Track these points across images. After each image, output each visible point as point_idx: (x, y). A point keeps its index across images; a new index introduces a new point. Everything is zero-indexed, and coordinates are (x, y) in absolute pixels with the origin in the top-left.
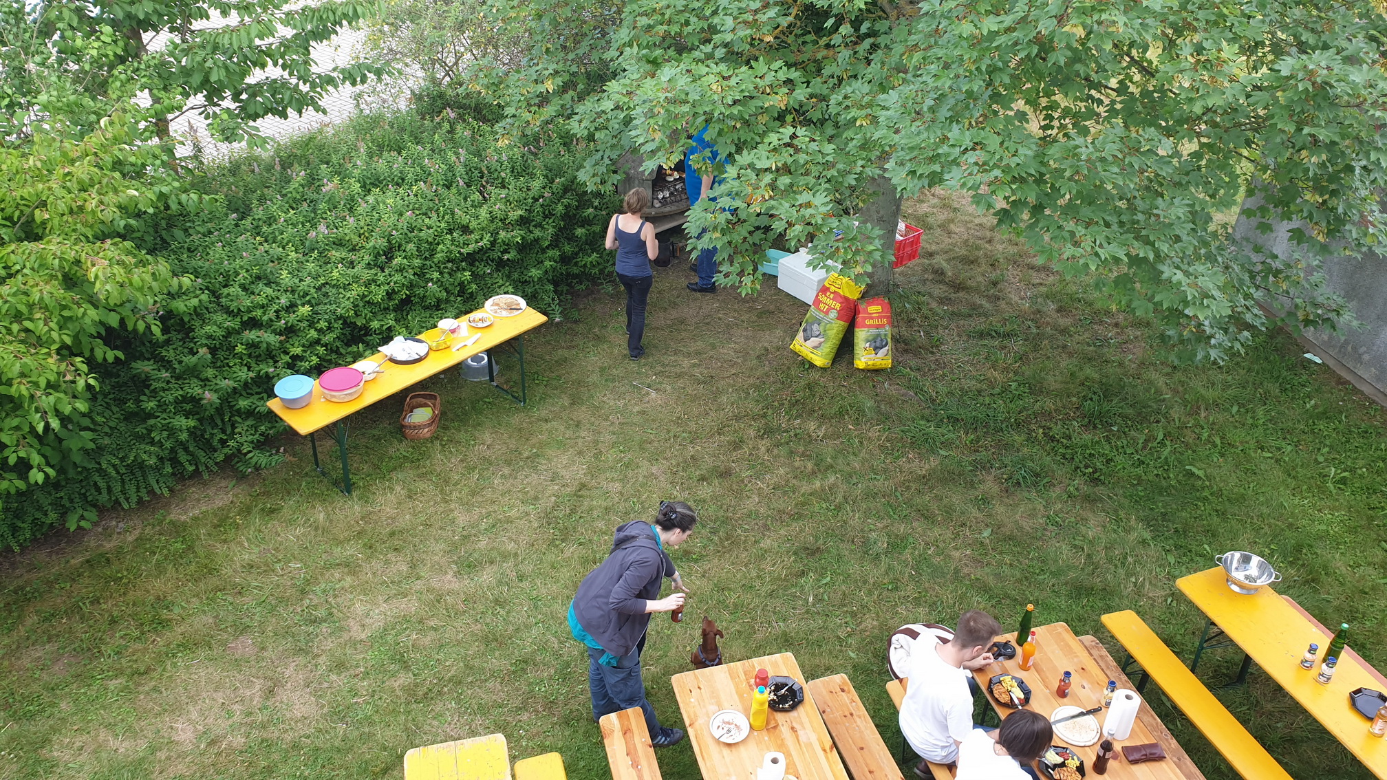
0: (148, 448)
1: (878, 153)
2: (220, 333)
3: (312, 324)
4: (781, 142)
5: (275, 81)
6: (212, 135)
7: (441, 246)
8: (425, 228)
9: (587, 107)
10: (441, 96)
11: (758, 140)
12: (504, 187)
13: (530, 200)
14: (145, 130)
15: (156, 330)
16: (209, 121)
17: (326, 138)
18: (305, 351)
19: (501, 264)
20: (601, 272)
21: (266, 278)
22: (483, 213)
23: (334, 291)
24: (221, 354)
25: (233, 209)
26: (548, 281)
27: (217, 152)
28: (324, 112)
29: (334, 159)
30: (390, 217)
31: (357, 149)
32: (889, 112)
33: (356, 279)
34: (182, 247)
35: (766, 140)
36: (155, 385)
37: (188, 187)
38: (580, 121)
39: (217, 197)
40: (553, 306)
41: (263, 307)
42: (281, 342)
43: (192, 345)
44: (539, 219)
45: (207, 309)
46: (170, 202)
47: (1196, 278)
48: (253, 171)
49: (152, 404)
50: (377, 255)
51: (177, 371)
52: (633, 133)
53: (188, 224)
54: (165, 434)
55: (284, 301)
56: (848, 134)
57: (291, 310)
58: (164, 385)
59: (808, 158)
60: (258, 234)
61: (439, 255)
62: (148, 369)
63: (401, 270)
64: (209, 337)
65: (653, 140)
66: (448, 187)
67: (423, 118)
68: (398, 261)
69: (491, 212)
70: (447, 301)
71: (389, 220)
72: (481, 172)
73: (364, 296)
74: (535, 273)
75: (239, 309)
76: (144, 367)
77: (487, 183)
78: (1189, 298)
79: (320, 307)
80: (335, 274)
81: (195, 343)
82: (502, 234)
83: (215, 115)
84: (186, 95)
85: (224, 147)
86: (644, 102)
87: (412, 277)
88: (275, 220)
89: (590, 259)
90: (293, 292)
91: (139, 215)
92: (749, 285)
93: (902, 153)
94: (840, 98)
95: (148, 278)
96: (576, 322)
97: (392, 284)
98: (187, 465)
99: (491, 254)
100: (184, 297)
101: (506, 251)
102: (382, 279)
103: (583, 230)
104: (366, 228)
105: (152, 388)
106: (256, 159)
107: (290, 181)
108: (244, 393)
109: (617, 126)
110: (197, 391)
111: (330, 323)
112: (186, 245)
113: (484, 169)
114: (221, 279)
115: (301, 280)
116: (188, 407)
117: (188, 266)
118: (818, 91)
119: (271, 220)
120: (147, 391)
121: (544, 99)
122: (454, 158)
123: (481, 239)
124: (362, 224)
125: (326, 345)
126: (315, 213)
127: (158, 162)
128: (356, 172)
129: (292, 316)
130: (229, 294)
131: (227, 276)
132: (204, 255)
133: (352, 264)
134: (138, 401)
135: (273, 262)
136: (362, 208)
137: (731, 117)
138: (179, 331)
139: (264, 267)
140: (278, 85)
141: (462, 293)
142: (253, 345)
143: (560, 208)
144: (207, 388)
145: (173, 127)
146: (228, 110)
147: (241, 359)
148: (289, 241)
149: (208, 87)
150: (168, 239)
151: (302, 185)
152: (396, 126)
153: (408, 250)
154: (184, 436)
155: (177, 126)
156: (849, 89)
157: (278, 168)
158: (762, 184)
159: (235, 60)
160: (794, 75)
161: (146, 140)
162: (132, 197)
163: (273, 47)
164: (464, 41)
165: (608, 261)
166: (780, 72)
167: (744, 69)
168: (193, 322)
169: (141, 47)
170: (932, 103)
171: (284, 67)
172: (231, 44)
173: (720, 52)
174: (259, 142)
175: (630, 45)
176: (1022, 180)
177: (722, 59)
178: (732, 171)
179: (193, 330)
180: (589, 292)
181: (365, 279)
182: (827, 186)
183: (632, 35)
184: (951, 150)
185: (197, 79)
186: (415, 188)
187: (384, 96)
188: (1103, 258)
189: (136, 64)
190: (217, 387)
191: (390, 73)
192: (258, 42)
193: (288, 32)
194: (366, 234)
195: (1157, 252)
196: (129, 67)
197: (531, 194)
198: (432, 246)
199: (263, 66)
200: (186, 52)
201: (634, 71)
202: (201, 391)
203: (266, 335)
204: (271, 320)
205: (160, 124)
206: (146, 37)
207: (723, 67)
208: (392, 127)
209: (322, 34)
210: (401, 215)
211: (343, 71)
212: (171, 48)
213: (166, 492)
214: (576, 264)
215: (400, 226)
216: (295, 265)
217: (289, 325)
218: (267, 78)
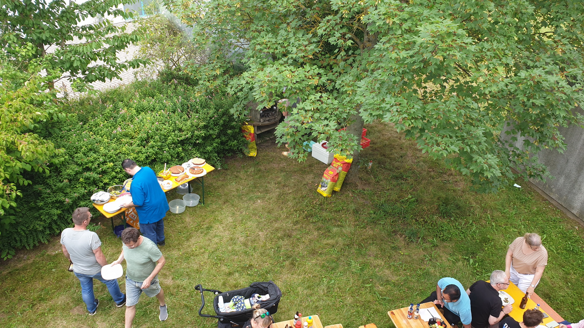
0: (39, 223)
1: (356, 105)
2: (73, 173)
3: (113, 170)
4: (316, 99)
5: (101, 66)
6: (73, 89)
7: (170, 137)
8: (163, 129)
9: (234, 82)
10: (171, 74)
11: (306, 97)
12: (197, 113)
13: (208, 118)
14: (43, 86)
15: (47, 172)
16: (72, 83)
17: (122, 90)
18: (110, 181)
19: (195, 145)
20: (238, 148)
21: (94, 150)
22: (189, 123)
23: (123, 156)
24: (73, 183)
25: (81, 120)
26: (215, 152)
27: (74, 96)
28: (121, 79)
29: (125, 99)
30: (148, 125)
31: (134, 95)
32: (361, 89)
33: (133, 151)
34: (58, 136)
35: (310, 98)
36: (44, 195)
37: (62, 110)
38: (231, 88)
39: (74, 115)
40: (217, 163)
41: (92, 162)
42: (100, 177)
43: (60, 178)
44: (212, 126)
45: (68, 163)
46: (53, 117)
47: (487, 160)
48: (90, 104)
49: (41, 204)
50: (142, 141)
51: (54, 189)
52: (254, 94)
53: (61, 126)
54: (47, 216)
55: (101, 159)
56: (344, 96)
57: (104, 164)
58: (48, 196)
59: (327, 106)
60: (91, 131)
61: (169, 141)
62: (41, 188)
63: (153, 147)
64: (69, 175)
65: (262, 97)
66: (174, 112)
67: (163, 83)
68: (152, 143)
69: (192, 123)
70: (172, 160)
72: (188, 106)
73: (136, 158)
74: (209, 148)
75: (82, 163)
76: (39, 187)
77: (190, 111)
78: (485, 168)
79: (117, 163)
80: (124, 149)
81: (62, 178)
82: (196, 133)
83: (74, 80)
84: (63, 72)
85: (78, 94)
86: (259, 81)
87: (157, 150)
88: (99, 125)
89: (234, 143)
90: (105, 156)
91: (40, 122)
92: (302, 157)
93: (366, 106)
94: (340, 82)
95: (44, 149)
96: (226, 169)
97: (148, 153)
98: (56, 230)
99: (191, 141)
100: (58, 157)
101: (197, 139)
102: (144, 151)
103: (231, 131)
104: (138, 129)
105: (42, 197)
106: (91, 99)
107: (105, 109)
108: (83, 199)
109: (247, 90)
110: (63, 198)
112: (60, 135)
113: (189, 105)
114: (74, 150)
115: (109, 151)
116: (58, 205)
117: (60, 144)
118: (331, 78)
119: (97, 125)
120: (40, 198)
121: (215, 77)
122: (176, 100)
123: (187, 134)
124: (136, 127)
125: (119, 178)
126: (116, 122)
127: (48, 100)
128: (134, 105)
129: (105, 166)
130: (77, 157)
131: (77, 148)
132: (67, 140)
133: (131, 144)
134: (35, 202)
135: (97, 143)
136: (136, 121)
137: (295, 88)
138: (55, 172)
139: (93, 145)
140: (102, 68)
141: (178, 157)
142: (87, 179)
143: (221, 122)
144: (67, 197)
145: (55, 84)
146: (80, 78)
147: (82, 184)
148: (105, 134)
149: (71, 68)
150: (52, 132)
151: (110, 110)
152: (152, 86)
153: (156, 138)
154: (55, 218)
155: (57, 85)
156: (344, 79)
157: (101, 103)
158: (308, 116)
159: (84, 57)
160: (321, 71)
161: (43, 90)
162: (38, 115)
163: (100, 52)
164: (182, 52)
165: (241, 144)
166: (316, 70)
167: (301, 68)
168: (61, 168)
169: (43, 51)
170: (379, 86)
171: (104, 61)
172: (83, 51)
173: (290, 61)
174: (93, 92)
175: (253, 57)
176: (416, 119)
177: (291, 64)
178: (295, 111)
179: (61, 172)
180: (232, 157)
181: (137, 151)
182: (335, 118)
183: (253, 53)
184: (387, 105)
185: (67, 65)
186: (159, 112)
187: (147, 73)
188: (449, 151)
189: (41, 59)
190: (71, 197)
191: (149, 63)
192: (95, 50)
193: (107, 46)
194: (138, 132)
195: (471, 149)
196: (38, 60)
197: (209, 116)
198: (166, 137)
199: (95, 60)
200: (63, 54)
201: (254, 67)
202: (64, 198)
203: (93, 174)
204: (95, 168)
205: (50, 83)
206: (45, 47)
207: (292, 67)
208: (150, 86)
209: (122, 46)
210: (153, 124)
211: (129, 62)
212: (57, 52)
213: (46, 242)
214: (227, 145)
215: (153, 128)
216: (107, 144)
217: (104, 170)
218: (97, 65)
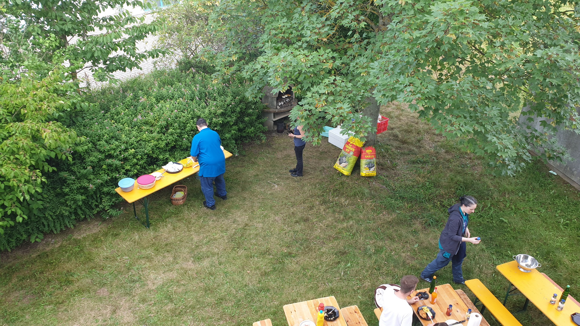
0: (65, 208)
1: (370, 87)
2: (96, 160)
3: (134, 157)
4: (330, 82)
5: (121, 56)
6: (95, 78)
7: (189, 124)
8: (182, 117)
9: (249, 67)
10: (189, 63)
11: (320, 81)
12: (215, 100)
13: (226, 106)
14: (67, 76)
15: (70, 159)
16: (94, 73)
17: (142, 80)
18: (132, 168)
20: (255, 135)
21: (116, 137)
22: (207, 111)
23: (144, 143)
24: (96, 169)
25: (102, 109)
26: (233, 139)
27: (96, 85)
28: (141, 69)
29: (145, 88)
30: (167, 112)
31: (154, 84)
32: (374, 70)
33: (153, 138)
34: (81, 124)
35: (324, 82)
36: (69, 182)
37: (84, 100)
38: (247, 72)
39: (96, 104)
40: (235, 149)
41: (114, 149)
42: (121, 164)
43: (84, 165)
44: (229, 113)
45: (91, 150)
46: (77, 106)
47: (502, 140)
48: (111, 93)
49: (67, 190)
50: (162, 128)
51: (78, 176)
52: (269, 79)
53: (84, 115)
54: (72, 202)
55: (123, 147)
56: (358, 79)
57: (126, 151)
58: (72, 182)
59: (341, 89)
60: (113, 119)
61: (188, 128)
62: (66, 175)
63: (172, 134)
64: (92, 162)
65: (277, 81)
66: (192, 100)
67: (182, 72)
68: (171, 130)
69: (210, 111)
71: (167, 114)
72: (206, 94)
73: (156, 145)
74: (228, 135)
75: (104, 151)
76: (64, 174)
77: (208, 98)
78: (499, 148)
79: (138, 150)
80: (144, 136)
81: (86, 164)
82: (214, 120)
83: (96, 70)
84: (84, 62)
85: (99, 84)
86: (274, 66)
87: (176, 137)
88: (120, 114)
89: (251, 130)
90: (127, 143)
91: (64, 111)
92: (316, 141)
93: (380, 87)
94: (354, 64)
95: (67, 137)
96: (244, 156)
97: (168, 140)
98: (81, 215)
100: (82, 145)
101: (215, 127)
102: (164, 138)
103: (248, 118)
104: (157, 117)
106: (112, 88)
107: (126, 98)
108: (106, 185)
109: (262, 75)
110: (86, 184)
111: (142, 156)
112: (83, 124)
114: (97, 138)
115: (130, 138)
116: (82, 191)
117: (83, 132)
118: (345, 62)
119: (118, 113)
120: (65, 184)
121: (231, 64)
122: (194, 88)
124: (156, 115)
125: (140, 165)
126: (136, 111)
127: (72, 90)
128: (154, 94)
129: (126, 153)
130: (100, 144)
131: (99, 136)
132: (90, 128)
133: (151, 132)
134: (61, 189)
135: (118, 131)
136: (156, 109)
137: (309, 72)
138: (79, 160)
139: (115, 133)
140: (122, 58)
142: (110, 165)
143: (238, 109)
144: (90, 183)
145: (78, 75)
146: (101, 68)
147: (105, 171)
148: (126, 122)
149: (93, 59)
150: (76, 121)
151: (131, 99)
152: (170, 75)
153: (175, 126)
154: (80, 203)
155: (80, 75)
156: (358, 61)
157: (121, 92)
158: (322, 100)
159: (105, 48)
160: (335, 55)
161: (67, 81)
162: (61, 104)
163: (120, 42)
164: (199, 40)
165: (258, 131)
166: (330, 54)
167: (315, 52)
168: (85, 156)
169: (66, 42)
170: (392, 66)
171: (125, 51)
172: (103, 41)
173: (305, 45)
174: (114, 81)
175: (268, 42)
176: (429, 99)
177: (306, 48)
178: (309, 94)
179: (85, 159)
180: (250, 144)
181: (157, 138)
182: (349, 100)
183: (268, 38)
184: (400, 86)
185: (89, 55)
186: (178, 100)
187: (166, 63)
188: (463, 131)
189: (64, 49)
190: (95, 183)
191: (168, 53)
192: (114, 40)
193: (127, 36)
194: (158, 120)
195: (486, 129)
196: (61, 51)
197: (226, 103)
198: (185, 124)
199: (116, 50)
200: (85, 44)
201: (269, 52)
202: (88, 184)
203: (115, 161)
204: (117, 155)
205: (73, 74)
206: (68, 38)
207: (306, 52)
208: (169, 75)
209: (140, 37)
210: (172, 111)
211: (149, 52)
212: (79, 43)
213: (72, 227)
214: (245, 132)
215: (172, 116)
216: (128, 132)
217: (125, 157)
218: (118, 55)
